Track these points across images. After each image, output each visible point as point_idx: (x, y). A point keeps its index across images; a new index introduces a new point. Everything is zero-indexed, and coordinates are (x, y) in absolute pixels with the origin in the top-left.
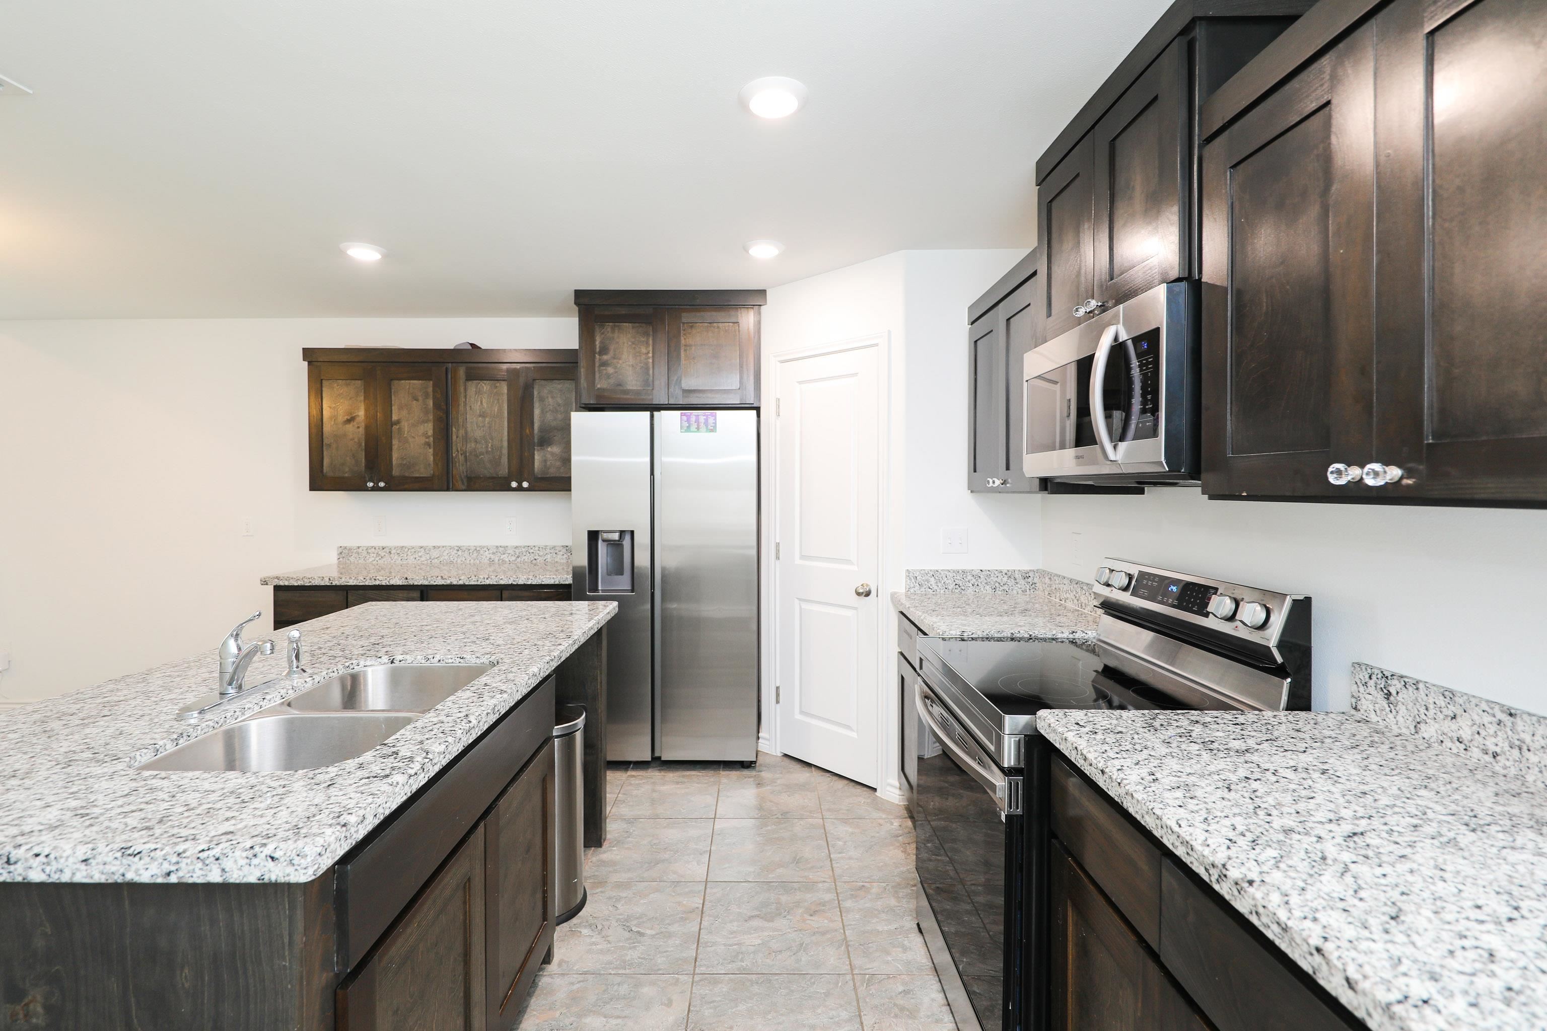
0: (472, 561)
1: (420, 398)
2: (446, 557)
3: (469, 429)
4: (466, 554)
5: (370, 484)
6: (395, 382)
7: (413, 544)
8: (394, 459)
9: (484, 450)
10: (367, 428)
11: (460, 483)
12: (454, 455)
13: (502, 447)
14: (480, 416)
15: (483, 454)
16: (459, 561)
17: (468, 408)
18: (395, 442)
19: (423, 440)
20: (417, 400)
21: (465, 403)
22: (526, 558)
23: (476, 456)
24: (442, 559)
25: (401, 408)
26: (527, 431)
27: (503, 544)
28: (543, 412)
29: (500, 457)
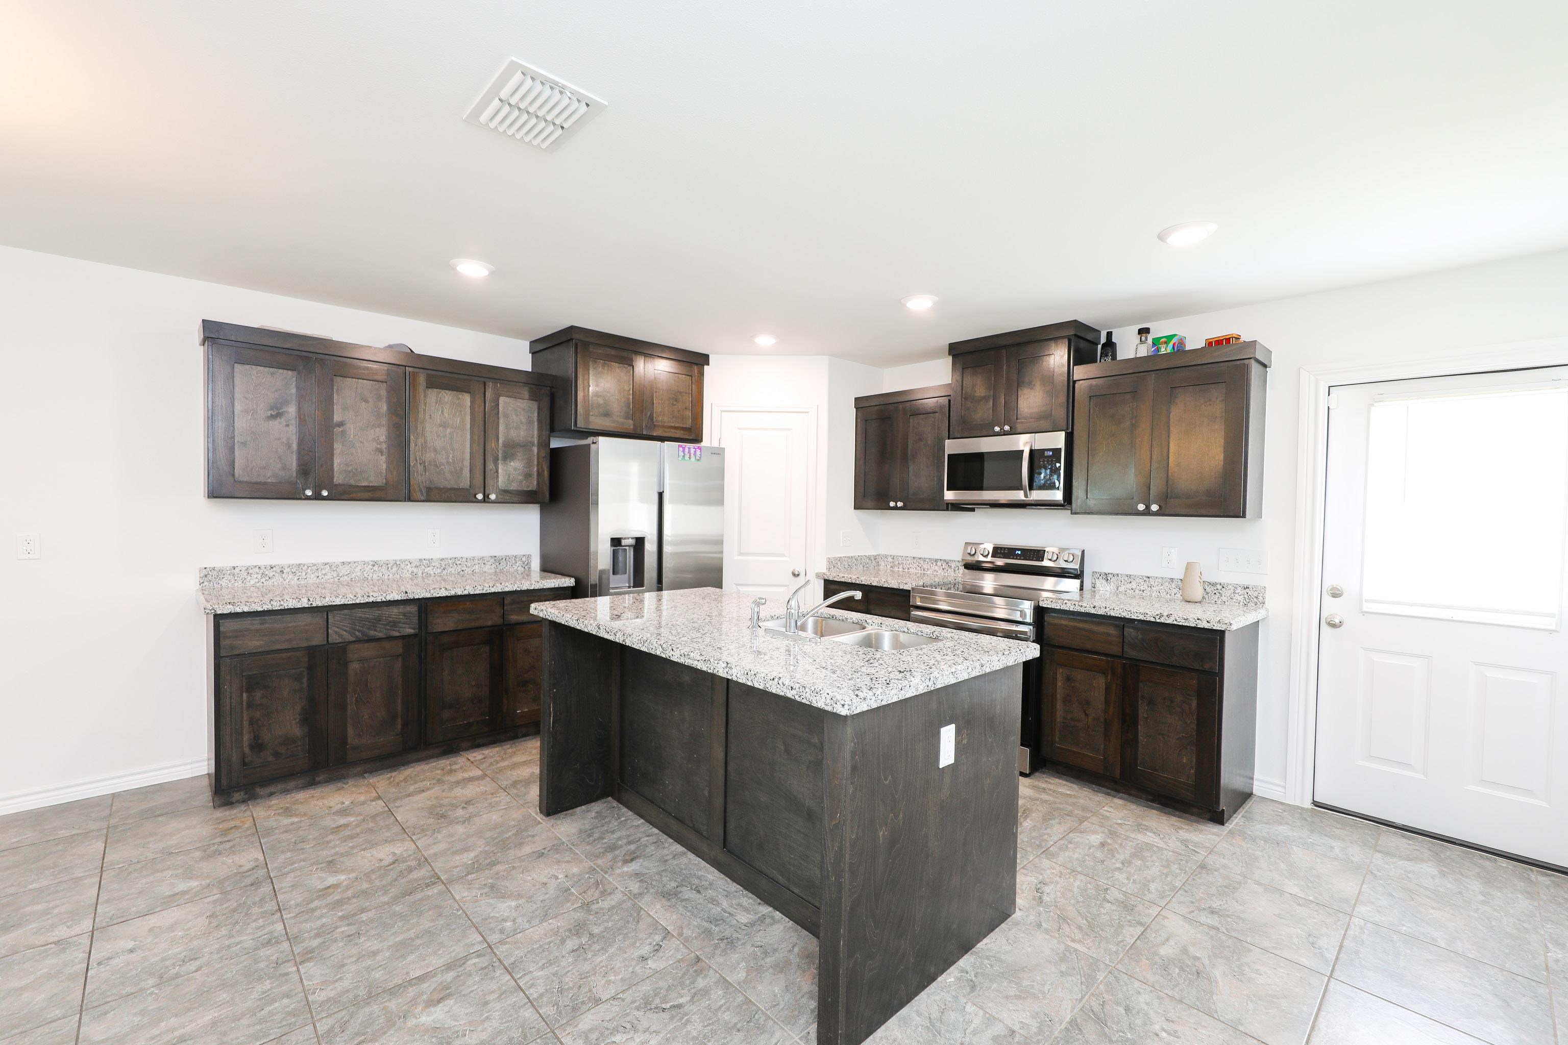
0: (391, 575)
1: (370, 400)
2: (358, 574)
3: (428, 439)
4: (384, 569)
6: (339, 379)
7: (315, 561)
8: (335, 466)
9: (444, 461)
11: (418, 493)
12: (412, 464)
13: (463, 459)
14: (441, 426)
15: (444, 465)
16: (375, 577)
17: (427, 417)
18: (338, 447)
19: (374, 445)
20: (367, 402)
21: (425, 410)
22: (453, 570)
23: (436, 466)
24: (353, 576)
25: (345, 408)
26: (493, 445)
27: (426, 557)
28: (507, 427)
29: (462, 469)
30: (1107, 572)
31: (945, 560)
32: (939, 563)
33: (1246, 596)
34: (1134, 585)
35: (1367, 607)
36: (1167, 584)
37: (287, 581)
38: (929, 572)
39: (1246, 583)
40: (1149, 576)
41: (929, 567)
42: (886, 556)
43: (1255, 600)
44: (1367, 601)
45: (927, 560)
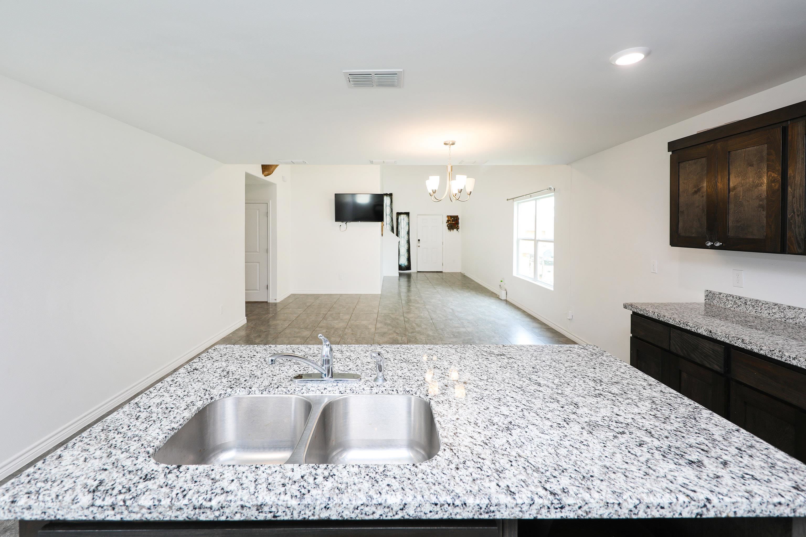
5: (709, 244)
7: (768, 300)
10: (709, 196)
24: (798, 321)
37: (749, 311)
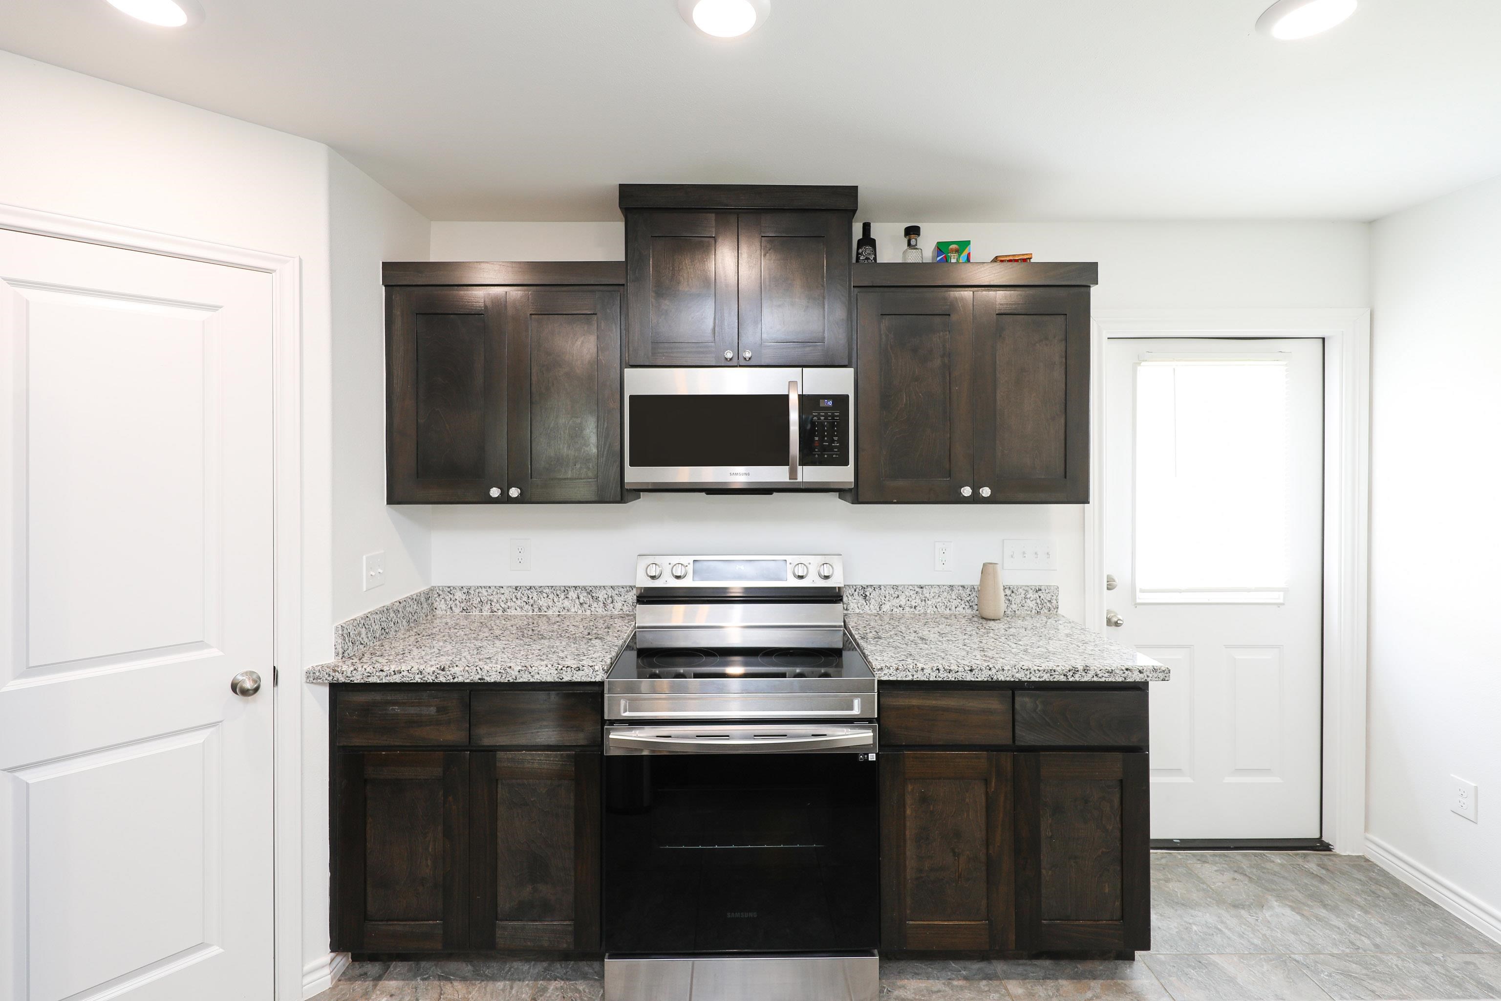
30: (864, 583)
31: (585, 588)
32: (572, 594)
33: (1038, 601)
34: (902, 601)
35: (1141, 598)
36: (945, 594)
38: (550, 613)
39: (1037, 583)
40: (922, 583)
41: (551, 604)
42: (450, 590)
43: (1048, 604)
44: (1142, 591)
45: (547, 590)
